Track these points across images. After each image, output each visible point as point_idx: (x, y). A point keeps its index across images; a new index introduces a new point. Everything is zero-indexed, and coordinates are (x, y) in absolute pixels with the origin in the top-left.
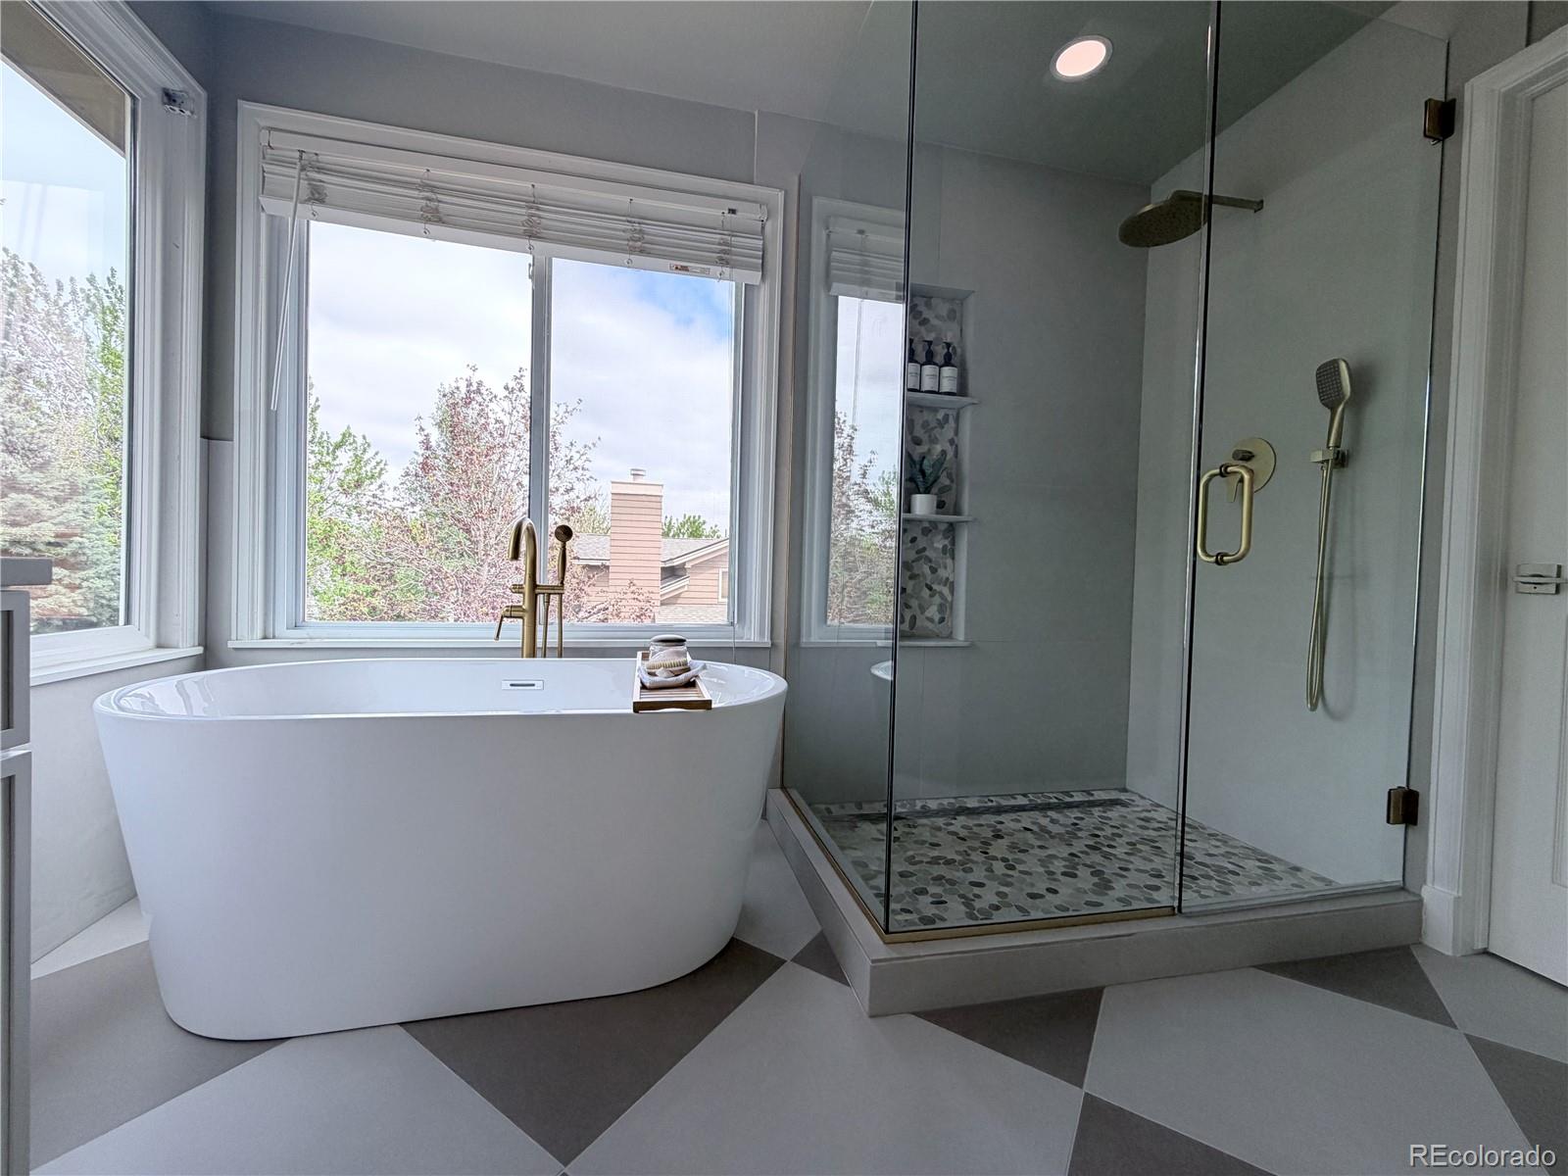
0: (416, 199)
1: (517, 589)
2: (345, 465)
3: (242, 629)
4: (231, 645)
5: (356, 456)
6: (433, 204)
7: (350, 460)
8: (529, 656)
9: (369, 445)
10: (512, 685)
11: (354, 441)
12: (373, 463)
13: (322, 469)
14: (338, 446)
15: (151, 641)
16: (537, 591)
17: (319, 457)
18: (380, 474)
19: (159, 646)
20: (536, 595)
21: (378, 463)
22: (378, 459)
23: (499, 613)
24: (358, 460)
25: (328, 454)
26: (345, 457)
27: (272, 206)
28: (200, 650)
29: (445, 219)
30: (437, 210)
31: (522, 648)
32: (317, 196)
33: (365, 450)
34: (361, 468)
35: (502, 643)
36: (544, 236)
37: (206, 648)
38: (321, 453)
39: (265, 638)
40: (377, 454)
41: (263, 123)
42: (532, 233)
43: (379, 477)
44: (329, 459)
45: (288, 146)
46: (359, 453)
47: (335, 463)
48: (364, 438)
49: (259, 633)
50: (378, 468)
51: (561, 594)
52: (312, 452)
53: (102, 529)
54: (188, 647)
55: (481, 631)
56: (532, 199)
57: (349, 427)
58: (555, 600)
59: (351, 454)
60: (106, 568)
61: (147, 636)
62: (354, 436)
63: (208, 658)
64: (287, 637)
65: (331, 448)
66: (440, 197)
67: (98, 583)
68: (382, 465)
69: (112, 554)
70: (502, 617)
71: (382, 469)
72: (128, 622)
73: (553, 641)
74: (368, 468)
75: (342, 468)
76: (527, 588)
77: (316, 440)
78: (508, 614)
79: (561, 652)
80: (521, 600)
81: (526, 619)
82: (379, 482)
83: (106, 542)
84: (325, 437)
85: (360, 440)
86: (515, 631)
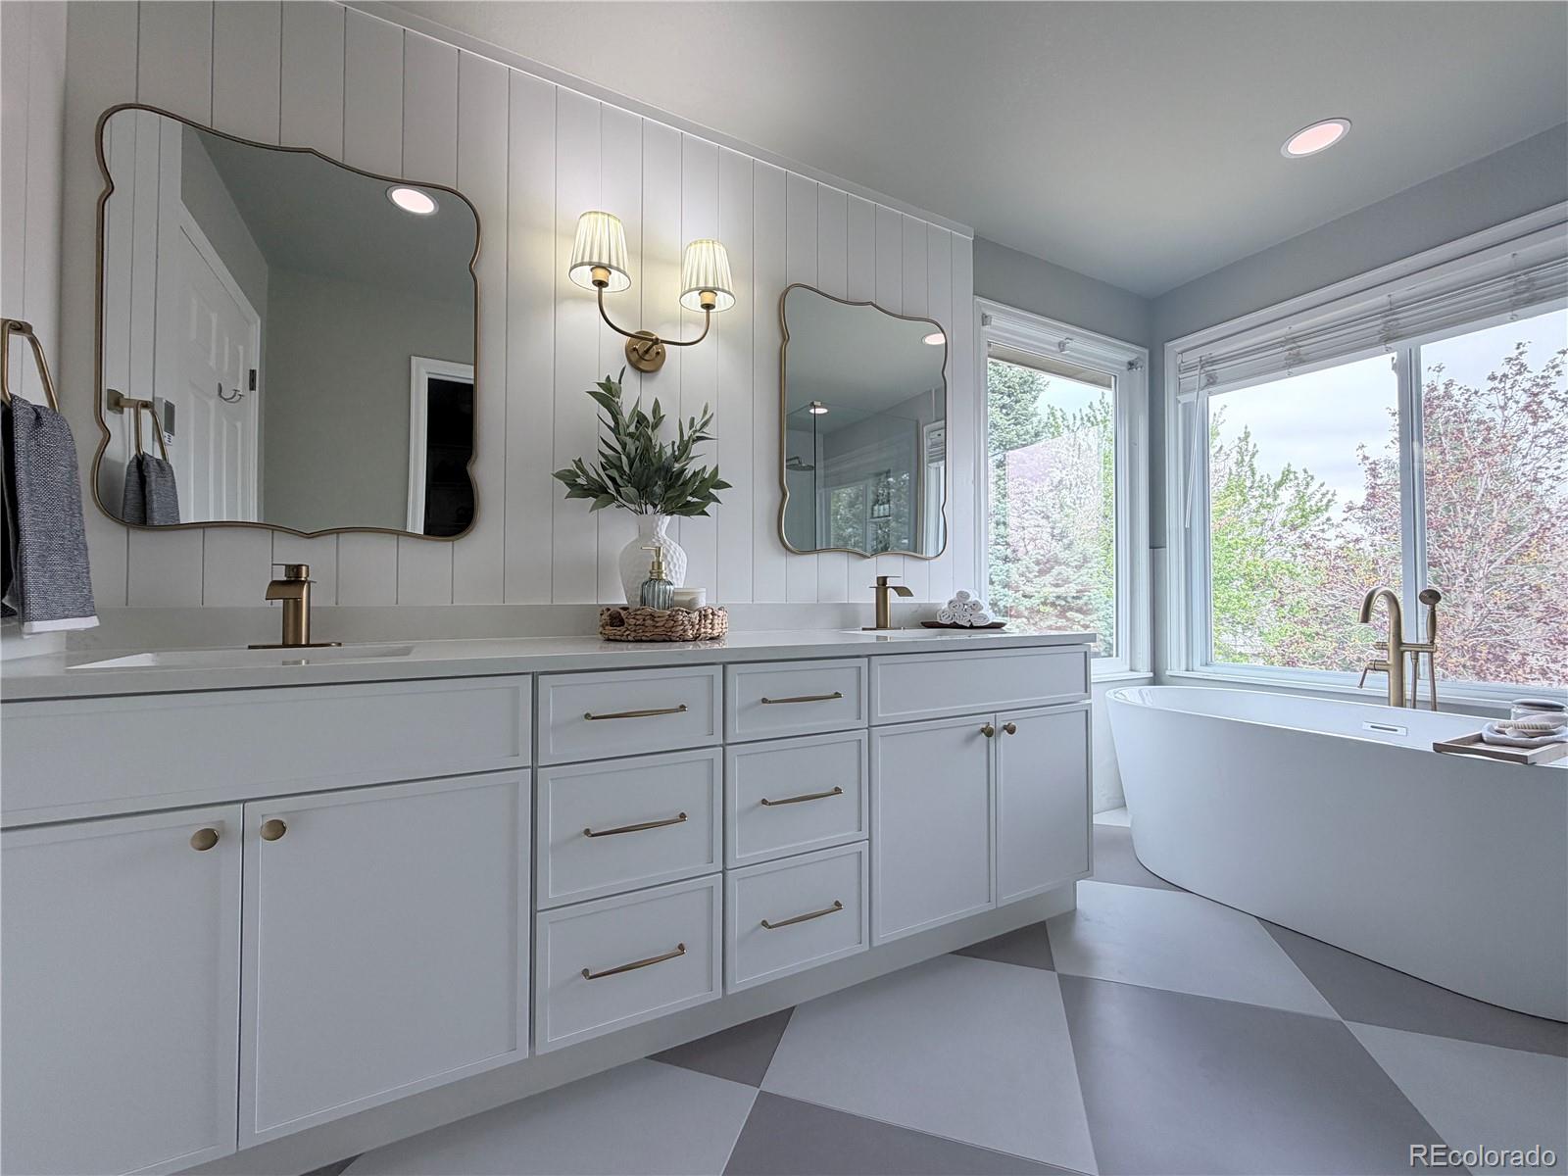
0: (1282, 353)
1: (1381, 646)
2: (1288, 504)
3: (1174, 666)
4: (1168, 673)
5: (1298, 492)
6: (1295, 351)
7: (1292, 498)
8: (1397, 705)
9: (1312, 478)
10: (1372, 727)
11: (1296, 478)
12: (1319, 496)
13: (1263, 511)
14: (1279, 485)
15: (1128, 667)
16: (1403, 648)
17: (1259, 500)
18: (1327, 505)
19: (1131, 670)
20: (1402, 653)
21: (1324, 495)
22: (1323, 490)
23: (1364, 665)
24: (1301, 496)
25: (1268, 496)
26: (1286, 495)
27: (1184, 398)
28: (1151, 675)
29: (1305, 358)
30: (1298, 354)
31: (1389, 698)
32: (1212, 381)
33: (1308, 484)
34: (1305, 503)
35: (1364, 691)
36: (1400, 334)
37: (1155, 674)
38: (1261, 496)
39: (1187, 670)
40: (1322, 485)
41: (1178, 350)
42: (1388, 338)
43: (1326, 510)
44: (1270, 500)
45: (1192, 358)
46: (1302, 488)
47: (1276, 503)
48: (1305, 471)
49: (1183, 667)
50: (1325, 501)
51: (1432, 653)
52: (1254, 497)
53: (1101, 586)
54: (1146, 673)
55: (1349, 681)
56: (1388, 307)
57: (1289, 465)
58: (1423, 657)
59: (1292, 491)
60: (1103, 613)
61: (1126, 663)
62: (1295, 473)
63: (1156, 680)
64: (1201, 672)
65: (1271, 489)
66: (1300, 344)
67: (1099, 624)
68: (1329, 496)
69: (1106, 603)
70: (1366, 670)
71: (1329, 501)
72: (1117, 656)
73: (1424, 692)
74: (1313, 503)
75: (1284, 506)
76: (1391, 646)
77: (1256, 485)
78: (1372, 667)
79: (1434, 706)
80: (1388, 656)
81: (1391, 672)
82: (1326, 515)
83: (1103, 595)
84: (1266, 480)
85: (1301, 475)
86: (1380, 683)
